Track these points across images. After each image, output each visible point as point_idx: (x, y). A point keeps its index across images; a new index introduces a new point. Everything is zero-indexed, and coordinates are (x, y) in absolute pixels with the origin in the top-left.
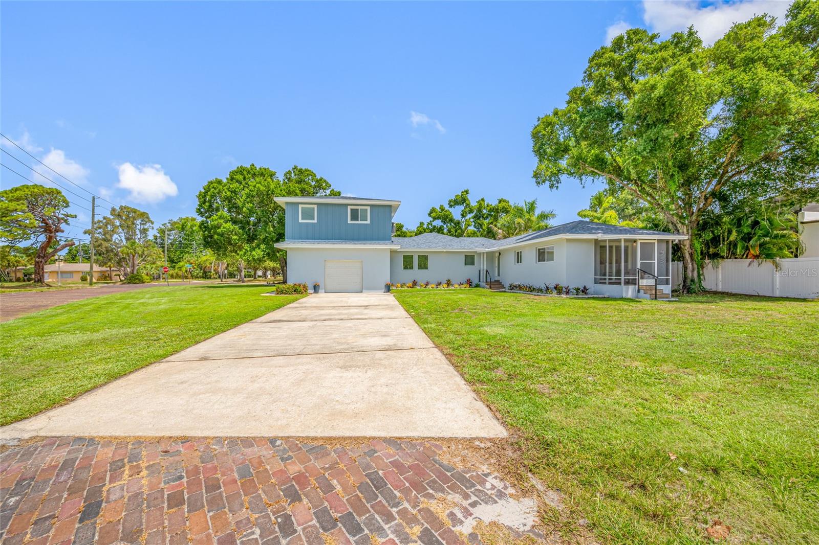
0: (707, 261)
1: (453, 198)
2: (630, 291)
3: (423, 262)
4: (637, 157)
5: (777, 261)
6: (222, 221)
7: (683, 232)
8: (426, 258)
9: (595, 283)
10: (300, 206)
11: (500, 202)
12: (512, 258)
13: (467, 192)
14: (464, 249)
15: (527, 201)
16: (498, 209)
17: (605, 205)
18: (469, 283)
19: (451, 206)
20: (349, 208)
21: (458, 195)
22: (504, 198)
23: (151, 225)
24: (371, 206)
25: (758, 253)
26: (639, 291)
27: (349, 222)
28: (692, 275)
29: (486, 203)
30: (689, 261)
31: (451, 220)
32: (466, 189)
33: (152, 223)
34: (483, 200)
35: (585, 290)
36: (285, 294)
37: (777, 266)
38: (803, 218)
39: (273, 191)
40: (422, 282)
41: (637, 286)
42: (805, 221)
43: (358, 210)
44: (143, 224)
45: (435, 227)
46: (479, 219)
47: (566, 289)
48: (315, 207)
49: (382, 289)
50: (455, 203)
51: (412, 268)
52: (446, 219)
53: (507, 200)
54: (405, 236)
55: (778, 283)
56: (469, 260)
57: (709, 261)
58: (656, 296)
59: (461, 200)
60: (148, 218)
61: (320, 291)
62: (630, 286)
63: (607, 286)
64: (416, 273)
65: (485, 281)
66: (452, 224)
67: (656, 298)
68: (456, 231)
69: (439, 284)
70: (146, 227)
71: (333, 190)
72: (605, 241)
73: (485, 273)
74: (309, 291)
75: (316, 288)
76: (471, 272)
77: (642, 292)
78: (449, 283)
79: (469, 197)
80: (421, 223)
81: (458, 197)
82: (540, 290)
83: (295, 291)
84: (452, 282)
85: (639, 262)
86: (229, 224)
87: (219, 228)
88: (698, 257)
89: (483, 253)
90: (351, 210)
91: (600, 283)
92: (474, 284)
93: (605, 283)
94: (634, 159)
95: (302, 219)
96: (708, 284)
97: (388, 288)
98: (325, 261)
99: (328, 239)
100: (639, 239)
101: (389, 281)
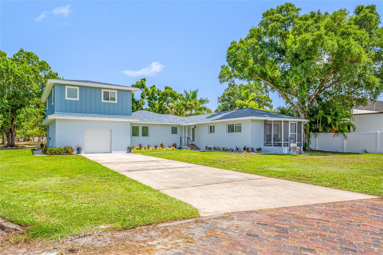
0: (311, 134)
1: (135, 83)
2: (285, 150)
3: (145, 132)
4: (297, 77)
5: (345, 134)
7: (302, 118)
8: (147, 128)
9: (264, 146)
10: (66, 87)
11: (166, 88)
12: (207, 129)
13: (144, 80)
14: (172, 123)
15: (192, 91)
17: (250, 98)
18: (175, 145)
20: (103, 91)
21: (138, 82)
22: (169, 86)
24: (118, 90)
25: (337, 130)
26: (290, 150)
27: (103, 101)
28: (306, 141)
29: (157, 89)
30: (304, 133)
32: (144, 78)
34: (155, 86)
35: (260, 150)
36: (58, 154)
37: (345, 137)
38: (352, 112)
40: (145, 145)
41: (289, 147)
42: (353, 114)
43: (109, 92)
46: (151, 100)
47: (252, 149)
48: (78, 88)
49: (125, 150)
51: (138, 136)
53: (171, 87)
55: (345, 146)
56: (174, 130)
57: (313, 133)
58: (300, 153)
59: (141, 85)
62: (286, 147)
63: (273, 147)
64: (140, 139)
65: (186, 144)
67: (300, 154)
69: (156, 147)
72: (272, 121)
73: (186, 139)
74: (74, 152)
75: (79, 150)
76: (175, 138)
77: (292, 150)
78: (162, 146)
79: (146, 83)
81: (139, 84)
82: (232, 150)
84: (164, 145)
85: (290, 134)
88: (308, 131)
89: (185, 126)
90: (104, 92)
91: (267, 146)
92: (178, 147)
93: (271, 146)
94: (296, 77)
95: (68, 97)
96: (312, 146)
97: (130, 150)
98: (85, 129)
99: (87, 113)
100: (290, 121)
101: (130, 144)
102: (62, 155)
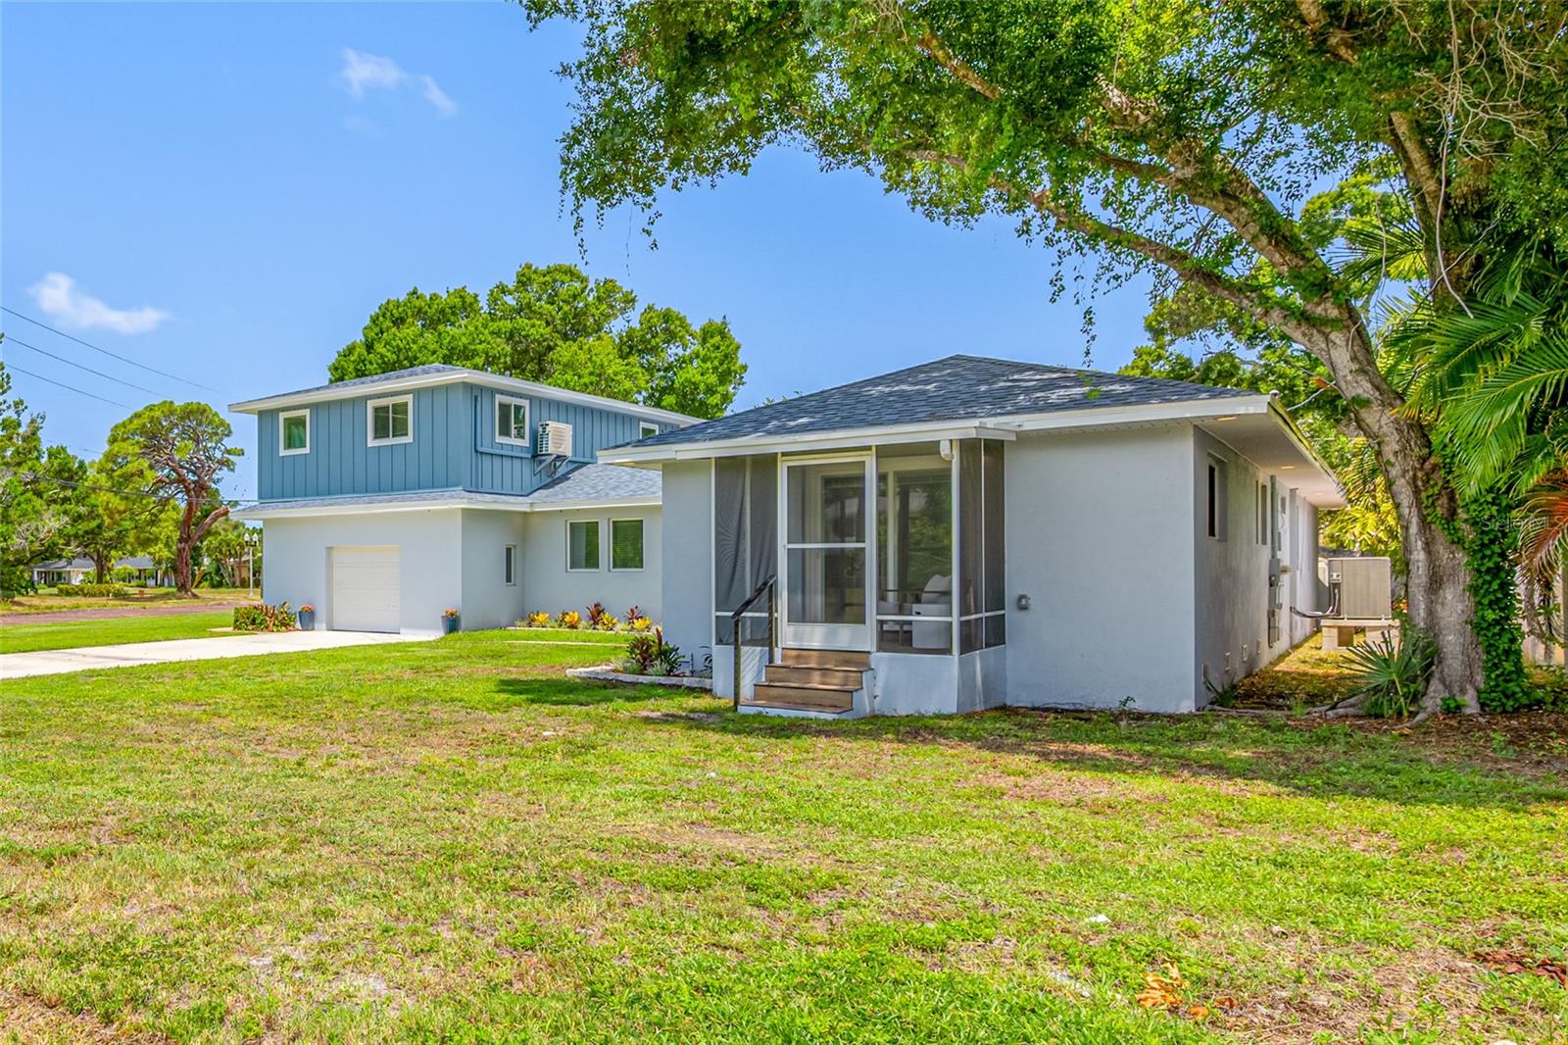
3: (631, 544)
8: (638, 529)
20: (371, 405)
24: (415, 393)
27: (371, 443)
43: (388, 407)
48: (307, 412)
51: (598, 565)
61: (316, 626)
74: (293, 625)
75: (306, 618)
83: (253, 622)
85: (781, 549)
90: (376, 409)
95: (285, 447)
97: (452, 624)
98: (330, 549)
99: (329, 494)
100: (784, 454)
101: (460, 603)
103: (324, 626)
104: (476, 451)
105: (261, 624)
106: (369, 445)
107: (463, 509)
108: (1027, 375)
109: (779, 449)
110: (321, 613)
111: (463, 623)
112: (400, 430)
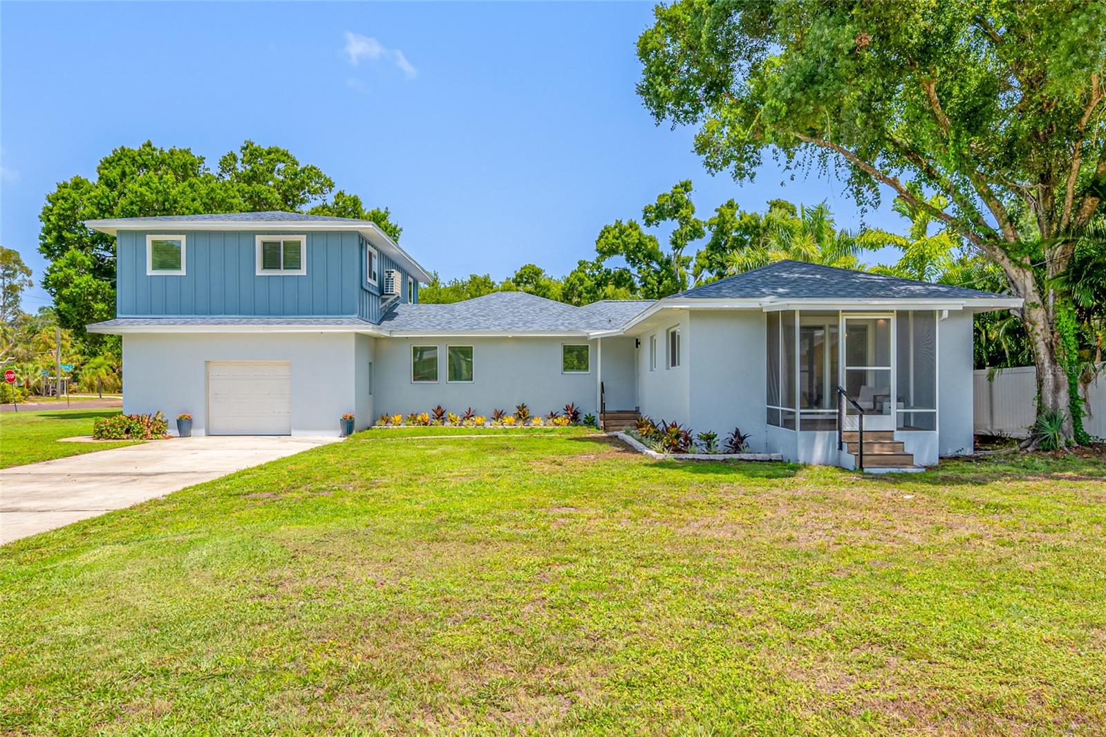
1: (654, 202)
2: (817, 444)
3: (463, 364)
6: (72, 271)
8: (467, 352)
9: (770, 423)
10: (150, 238)
12: (648, 354)
13: (686, 186)
16: (757, 227)
18: (574, 417)
19: (649, 223)
20: (260, 239)
21: (666, 194)
23: (26, 277)
24: (309, 234)
26: (841, 447)
27: (259, 272)
29: (737, 213)
30: (1047, 364)
31: (651, 256)
32: (684, 180)
33: (29, 273)
34: (730, 205)
35: (738, 441)
39: (175, 202)
40: (457, 410)
41: (838, 434)
43: (279, 243)
44: (8, 276)
45: (608, 272)
48: (183, 238)
49: (336, 429)
50: (658, 213)
51: (433, 376)
52: (640, 252)
54: (544, 296)
56: (576, 356)
58: (861, 461)
59: (671, 207)
60: (17, 262)
61: (192, 432)
62: (818, 433)
64: (444, 390)
66: (654, 265)
67: (861, 466)
68: (660, 282)
69: (499, 415)
70: (15, 282)
71: (341, 194)
74: (170, 432)
75: (184, 426)
79: (693, 197)
80: (580, 264)
81: (665, 200)
83: (127, 431)
84: (531, 410)
85: (842, 370)
86: (88, 277)
87: (66, 285)
88: (1070, 353)
90: (264, 243)
92: (582, 417)
95: (153, 267)
96: (1101, 427)
97: (349, 426)
98: (207, 362)
99: (211, 314)
100: (843, 311)
101: (354, 408)
102: (114, 439)
103: (203, 431)
104: (362, 287)
105: (138, 433)
106: (257, 274)
107: (356, 334)
108: (862, 275)
109: (841, 308)
110: (199, 418)
111: (357, 425)
112: (294, 264)
